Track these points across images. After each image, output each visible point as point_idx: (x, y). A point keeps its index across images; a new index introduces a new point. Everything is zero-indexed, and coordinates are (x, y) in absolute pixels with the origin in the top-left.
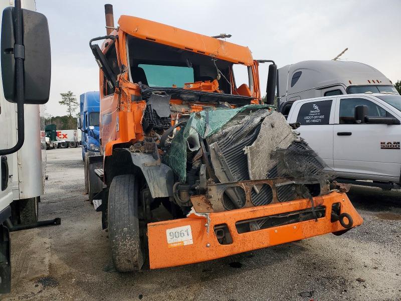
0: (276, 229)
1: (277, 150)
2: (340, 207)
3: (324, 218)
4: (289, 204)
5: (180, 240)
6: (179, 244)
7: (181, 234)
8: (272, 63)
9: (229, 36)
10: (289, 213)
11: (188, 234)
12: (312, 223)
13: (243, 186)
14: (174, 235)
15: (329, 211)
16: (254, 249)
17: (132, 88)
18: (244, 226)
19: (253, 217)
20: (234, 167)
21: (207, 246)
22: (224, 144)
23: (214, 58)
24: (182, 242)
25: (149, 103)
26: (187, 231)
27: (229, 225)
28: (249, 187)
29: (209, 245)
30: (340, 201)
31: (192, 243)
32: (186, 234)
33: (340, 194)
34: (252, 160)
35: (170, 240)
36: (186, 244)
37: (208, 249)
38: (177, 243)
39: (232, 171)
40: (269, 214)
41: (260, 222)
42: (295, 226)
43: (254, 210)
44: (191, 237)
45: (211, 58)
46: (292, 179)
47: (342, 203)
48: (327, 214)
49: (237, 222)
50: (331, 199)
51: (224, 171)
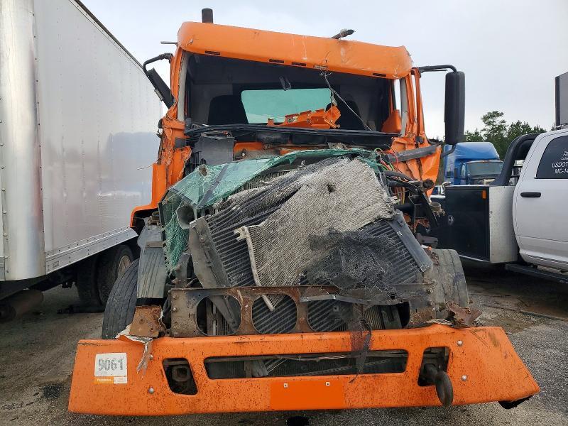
0: (286, 381)
1: (330, 234)
2: (448, 357)
3: (402, 374)
4: (318, 337)
5: (109, 373)
6: (108, 380)
7: (112, 365)
8: (450, 71)
9: (351, 32)
10: (323, 354)
11: (121, 367)
12: (368, 381)
13: (240, 296)
14: (104, 365)
15: (414, 363)
16: (237, 411)
17: (178, 128)
18: (223, 367)
19: (239, 354)
20: (232, 261)
21: (148, 392)
22: (218, 221)
23: (324, 71)
24: (112, 378)
25: (196, 150)
26: (121, 361)
27: (190, 361)
28: (252, 300)
29: (152, 390)
30: (448, 345)
31: (126, 382)
32: (119, 365)
33: (452, 330)
34: (257, 250)
35: (98, 372)
36: (117, 381)
37: (150, 396)
38: (106, 378)
39: (226, 268)
40: (277, 352)
41: (270, 364)
42: (328, 381)
43: (243, 340)
44: (125, 372)
45: (318, 71)
46: (334, 290)
47: (454, 349)
48: (408, 368)
49: (206, 359)
50: (422, 338)
51: (210, 267)
